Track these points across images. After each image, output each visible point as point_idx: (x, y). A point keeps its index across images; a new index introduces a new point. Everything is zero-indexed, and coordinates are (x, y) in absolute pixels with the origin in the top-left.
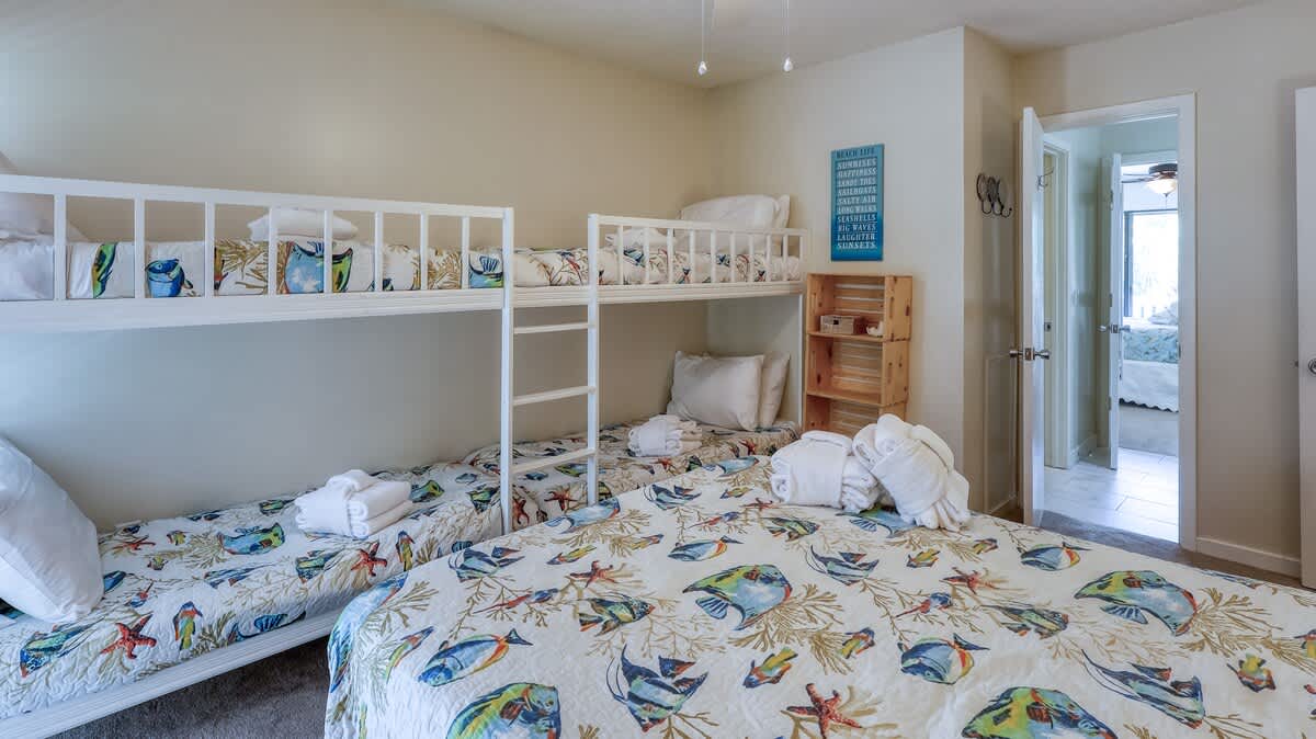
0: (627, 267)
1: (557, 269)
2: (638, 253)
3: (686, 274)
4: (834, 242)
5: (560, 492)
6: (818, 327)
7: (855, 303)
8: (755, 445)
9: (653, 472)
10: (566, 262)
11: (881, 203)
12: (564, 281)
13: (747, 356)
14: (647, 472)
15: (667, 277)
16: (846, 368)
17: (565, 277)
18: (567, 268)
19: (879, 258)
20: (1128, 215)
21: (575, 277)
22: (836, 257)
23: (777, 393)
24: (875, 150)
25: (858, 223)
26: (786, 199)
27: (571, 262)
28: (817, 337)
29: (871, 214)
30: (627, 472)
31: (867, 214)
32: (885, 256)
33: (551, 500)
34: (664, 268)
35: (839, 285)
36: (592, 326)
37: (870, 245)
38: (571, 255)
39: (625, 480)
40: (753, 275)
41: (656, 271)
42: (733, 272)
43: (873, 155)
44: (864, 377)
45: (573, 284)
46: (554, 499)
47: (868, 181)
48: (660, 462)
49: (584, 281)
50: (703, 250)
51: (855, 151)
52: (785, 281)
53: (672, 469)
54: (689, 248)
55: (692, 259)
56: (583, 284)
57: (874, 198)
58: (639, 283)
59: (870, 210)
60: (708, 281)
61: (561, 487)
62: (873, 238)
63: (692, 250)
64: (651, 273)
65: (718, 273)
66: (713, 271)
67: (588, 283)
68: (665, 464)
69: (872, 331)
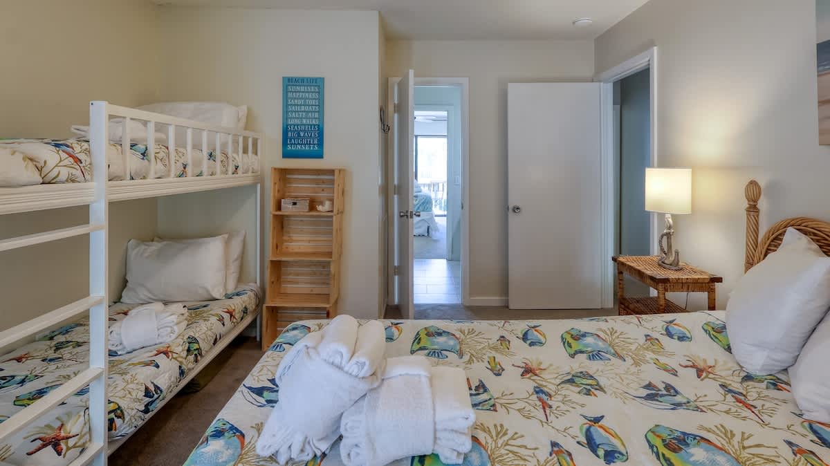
0: (133, 162)
1: (51, 164)
2: (141, 147)
3: (185, 168)
4: (285, 143)
5: (51, 434)
6: (279, 207)
7: (303, 188)
8: (234, 310)
9: (157, 366)
10: (64, 156)
11: (321, 118)
12: (63, 176)
13: (211, 236)
14: (153, 368)
15: (169, 171)
16: (295, 237)
17: (64, 173)
18: (66, 162)
19: (321, 157)
20: (416, 136)
21: (78, 173)
22: (286, 155)
23: (237, 264)
24: (318, 81)
25: (305, 131)
26: (244, 109)
27: (71, 156)
28: (277, 215)
29: (314, 125)
30: (128, 377)
31: (311, 125)
32: (324, 156)
33: (39, 449)
34: (167, 163)
35: (288, 176)
36: (99, 228)
37: (314, 147)
38: (68, 146)
39: (131, 386)
40: (231, 169)
41: (160, 166)
42: (218, 167)
43: (317, 84)
44: (309, 241)
45: (73, 181)
46: (44, 446)
47: (311, 102)
48: (159, 353)
49: (87, 177)
50: (197, 147)
51: (303, 80)
52: (250, 174)
53: (175, 355)
54: (186, 144)
55: (189, 155)
56: (86, 180)
57: (317, 115)
58: (144, 178)
59: (314, 123)
60: (200, 175)
61: (48, 426)
62: (316, 142)
63: (189, 148)
64: (155, 167)
65: (209, 167)
66: (206, 165)
67: (92, 180)
68: (166, 353)
69: (320, 208)
